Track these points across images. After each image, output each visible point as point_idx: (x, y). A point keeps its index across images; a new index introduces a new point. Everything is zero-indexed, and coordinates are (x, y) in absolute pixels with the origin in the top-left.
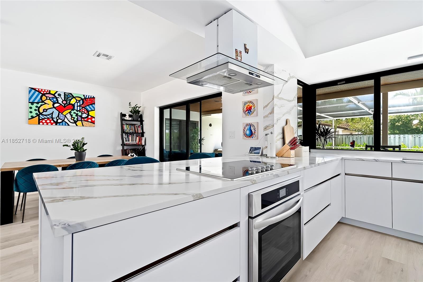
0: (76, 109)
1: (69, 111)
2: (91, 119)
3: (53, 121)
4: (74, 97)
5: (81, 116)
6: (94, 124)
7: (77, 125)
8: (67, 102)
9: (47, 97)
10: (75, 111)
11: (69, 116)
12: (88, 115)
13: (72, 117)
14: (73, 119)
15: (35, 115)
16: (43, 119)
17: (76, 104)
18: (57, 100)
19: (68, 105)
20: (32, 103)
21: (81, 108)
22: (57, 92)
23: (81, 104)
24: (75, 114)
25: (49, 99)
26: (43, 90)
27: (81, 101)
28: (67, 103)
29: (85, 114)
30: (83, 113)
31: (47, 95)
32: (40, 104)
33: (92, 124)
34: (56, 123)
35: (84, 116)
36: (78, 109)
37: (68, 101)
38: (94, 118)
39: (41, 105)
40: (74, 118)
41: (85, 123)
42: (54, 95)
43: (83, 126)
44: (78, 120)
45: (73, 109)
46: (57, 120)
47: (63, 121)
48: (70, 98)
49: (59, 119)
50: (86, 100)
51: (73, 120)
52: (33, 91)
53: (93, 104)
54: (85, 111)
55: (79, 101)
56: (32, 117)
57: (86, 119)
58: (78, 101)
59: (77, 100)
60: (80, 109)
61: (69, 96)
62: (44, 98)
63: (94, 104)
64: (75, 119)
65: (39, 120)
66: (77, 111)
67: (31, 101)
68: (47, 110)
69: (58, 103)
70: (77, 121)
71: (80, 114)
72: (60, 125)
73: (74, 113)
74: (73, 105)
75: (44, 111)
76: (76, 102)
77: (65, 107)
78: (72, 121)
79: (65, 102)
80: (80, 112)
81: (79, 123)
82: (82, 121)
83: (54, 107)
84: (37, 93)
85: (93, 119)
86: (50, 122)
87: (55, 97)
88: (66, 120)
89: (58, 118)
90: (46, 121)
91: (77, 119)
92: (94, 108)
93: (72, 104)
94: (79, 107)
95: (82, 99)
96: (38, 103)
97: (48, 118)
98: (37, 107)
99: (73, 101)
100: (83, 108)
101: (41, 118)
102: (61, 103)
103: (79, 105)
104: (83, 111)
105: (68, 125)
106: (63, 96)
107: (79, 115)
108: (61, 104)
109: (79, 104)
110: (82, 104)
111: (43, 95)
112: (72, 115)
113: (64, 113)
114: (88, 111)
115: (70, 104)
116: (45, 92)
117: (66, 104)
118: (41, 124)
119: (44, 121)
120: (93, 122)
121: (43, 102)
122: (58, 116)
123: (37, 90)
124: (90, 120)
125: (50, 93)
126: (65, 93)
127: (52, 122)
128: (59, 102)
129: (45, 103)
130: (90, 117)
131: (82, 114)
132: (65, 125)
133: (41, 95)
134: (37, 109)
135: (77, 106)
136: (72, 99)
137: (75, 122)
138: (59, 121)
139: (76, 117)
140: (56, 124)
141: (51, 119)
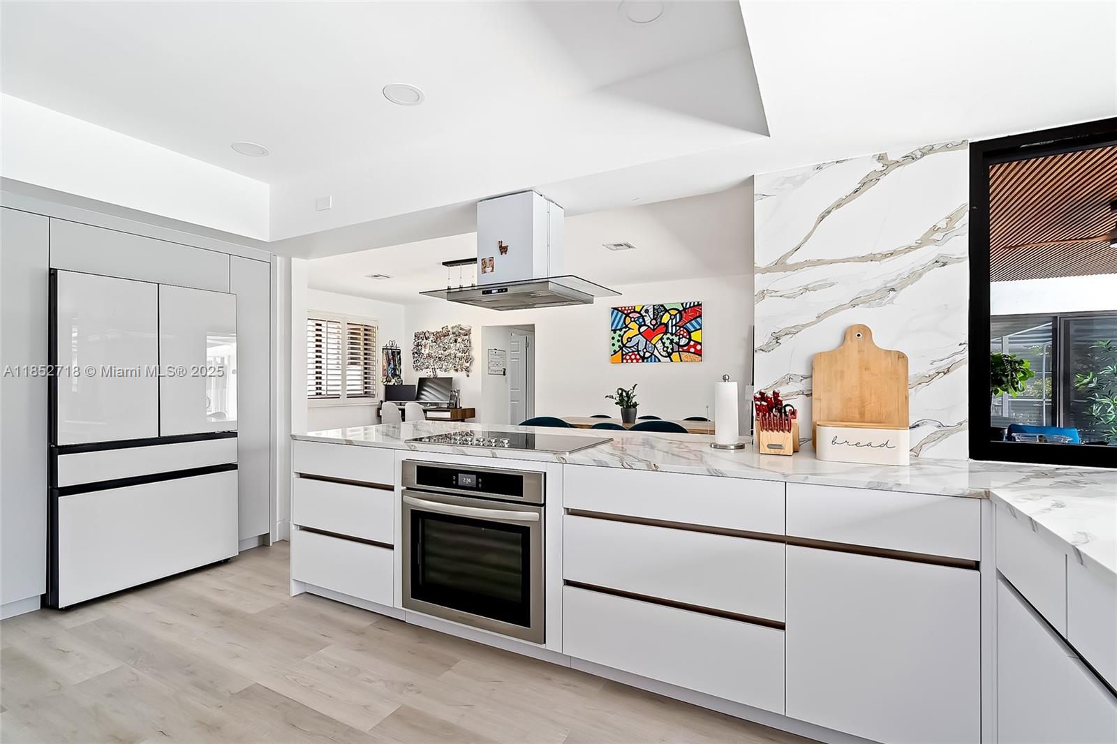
0: (670, 331)
1: (660, 336)
2: (694, 346)
3: (640, 356)
4: (667, 311)
5: (678, 344)
6: (701, 355)
7: (672, 361)
8: (656, 321)
9: (631, 318)
10: (669, 335)
11: (659, 345)
12: (690, 339)
13: (665, 347)
14: (665, 349)
15: (617, 349)
16: (627, 354)
17: (670, 321)
18: (644, 321)
19: (659, 326)
20: (615, 331)
21: (678, 328)
22: (644, 306)
23: (678, 320)
24: (669, 341)
25: (634, 321)
26: (627, 308)
27: (678, 315)
28: (657, 323)
29: (684, 339)
30: (681, 336)
31: (631, 315)
32: (624, 330)
33: (697, 356)
34: (643, 358)
35: (684, 341)
36: (674, 332)
37: (659, 320)
38: (700, 344)
39: (625, 332)
40: (668, 348)
41: (684, 355)
42: (639, 313)
43: (681, 361)
44: (673, 352)
45: (666, 333)
46: (644, 353)
47: (652, 354)
48: (662, 314)
49: (647, 351)
50: (685, 312)
51: (667, 351)
52: (616, 311)
53: (698, 317)
54: (684, 332)
55: (675, 316)
56: (615, 352)
57: (685, 348)
58: (673, 317)
59: (671, 315)
60: (676, 331)
61: (659, 311)
62: (628, 320)
63: (700, 316)
64: (669, 350)
65: (623, 355)
66: (672, 334)
67: (613, 328)
68: (631, 338)
69: (645, 325)
70: (672, 354)
71: (676, 339)
72: (647, 361)
73: (668, 339)
74: (666, 325)
75: (628, 341)
76: (671, 318)
77: (654, 330)
78: (664, 354)
79: (654, 322)
80: (676, 336)
81: (675, 356)
82: (679, 351)
83: (640, 333)
84: (620, 313)
85: (698, 347)
86: (635, 358)
87: (641, 314)
88: (656, 353)
89: (645, 350)
90: (630, 356)
91: (672, 349)
92: (700, 325)
93: (664, 324)
94: (674, 327)
95: (680, 312)
96: (620, 330)
97: (633, 352)
98: (620, 336)
99: (666, 318)
100: (680, 327)
101: (624, 353)
102: (649, 324)
103: (674, 323)
104: (682, 333)
105: (659, 361)
106: (651, 313)
107: (675, 341)
108: (649, 327)
109: (674, 321)
110: (680, 320)
111: (627, 315)
112: (664, 343)
113: (654, 341)
114: (689, 333)
115: (661, 324)
116: (629, 311)
117: (655, 325)
118: (625, 361)
119: (628, 357)
120: (699, 353)
121: (626, 326)
122: (645, 348)
123: (620, 309)
124: (692, 350)
125: (635, 312)
126: (654, 306)
127: (638, 357)
128: (646, 323)
129: (630, 329)
130: (692, 343)
131: (679, 339)
132: (655, 361)
133: (624, 316)
134: (620, 338)
135: (672, 326)
136: (664, 314)
137: (669, 355)
138: (647, 355)
139: (671, 346)
140: (643, 361)
141: (636, 353)
